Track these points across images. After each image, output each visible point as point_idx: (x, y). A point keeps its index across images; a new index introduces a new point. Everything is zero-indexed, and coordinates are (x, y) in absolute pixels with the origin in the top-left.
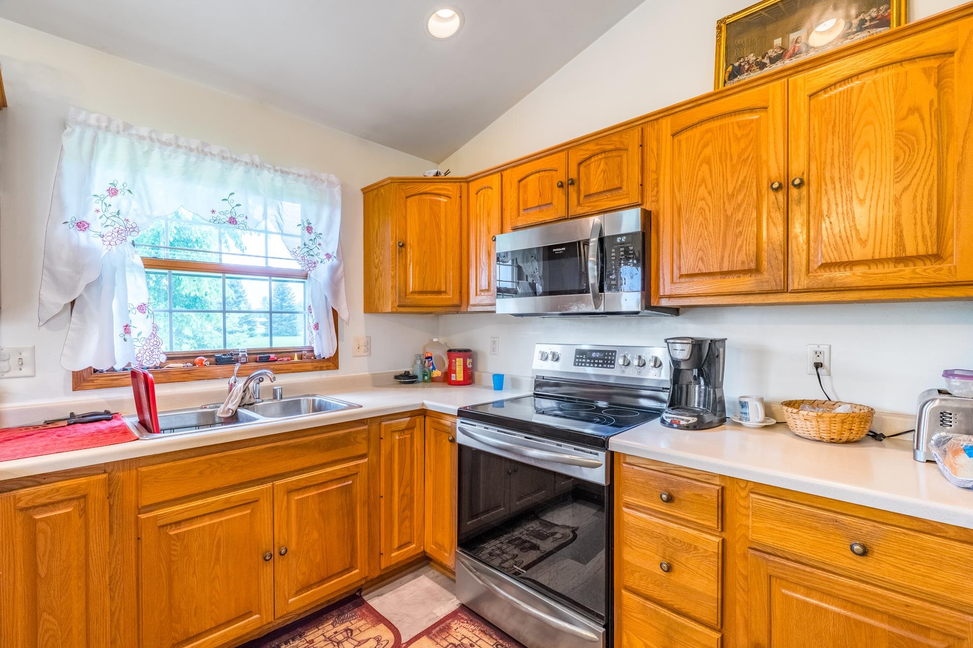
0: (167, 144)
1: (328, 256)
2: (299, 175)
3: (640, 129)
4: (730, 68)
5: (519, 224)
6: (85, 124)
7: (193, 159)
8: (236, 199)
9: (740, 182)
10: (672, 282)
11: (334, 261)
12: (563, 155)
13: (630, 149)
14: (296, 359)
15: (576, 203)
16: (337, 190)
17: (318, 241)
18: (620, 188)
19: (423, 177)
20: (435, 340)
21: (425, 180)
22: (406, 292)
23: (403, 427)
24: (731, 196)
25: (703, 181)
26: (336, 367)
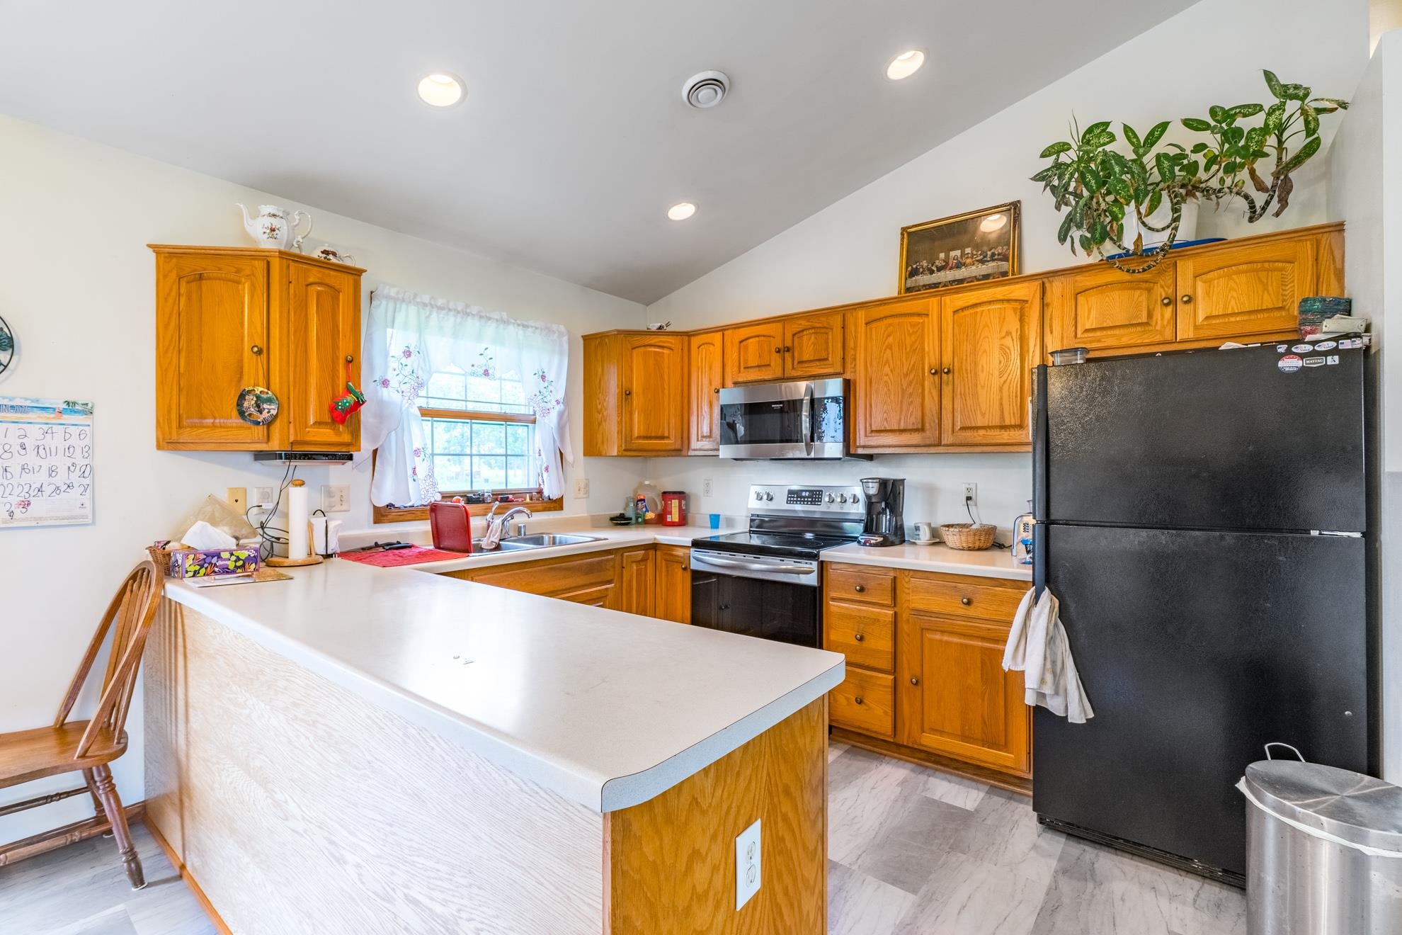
0: (441, 308)
1: (558, 402)
2: (537, 328)
3: (842, 315)
4: (910, 268)
5: (740, 380)
6: (388, 298)
7: (459, 320)
8: (489, 353)
9: (911, 365)
10: (866, 436)
11: (561, 407)
12: (780, 325)
13: (834, 329)
14: (528, 500)
15: (790, 367)
16: (565, 339)
17: (550, 388)
18: (827, 359)
19: (646, 329)
20: (647, 483)
21: (648, 333)
22: (631, 436)
23: (639, 558)
24: (906, 375)
25: (887, 361)
26: (561, 508)
